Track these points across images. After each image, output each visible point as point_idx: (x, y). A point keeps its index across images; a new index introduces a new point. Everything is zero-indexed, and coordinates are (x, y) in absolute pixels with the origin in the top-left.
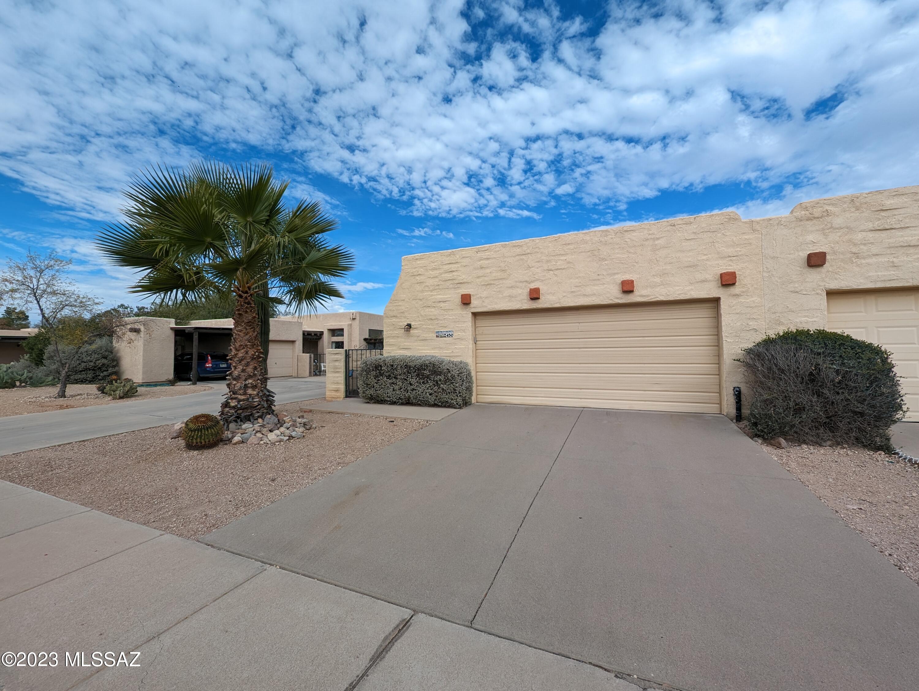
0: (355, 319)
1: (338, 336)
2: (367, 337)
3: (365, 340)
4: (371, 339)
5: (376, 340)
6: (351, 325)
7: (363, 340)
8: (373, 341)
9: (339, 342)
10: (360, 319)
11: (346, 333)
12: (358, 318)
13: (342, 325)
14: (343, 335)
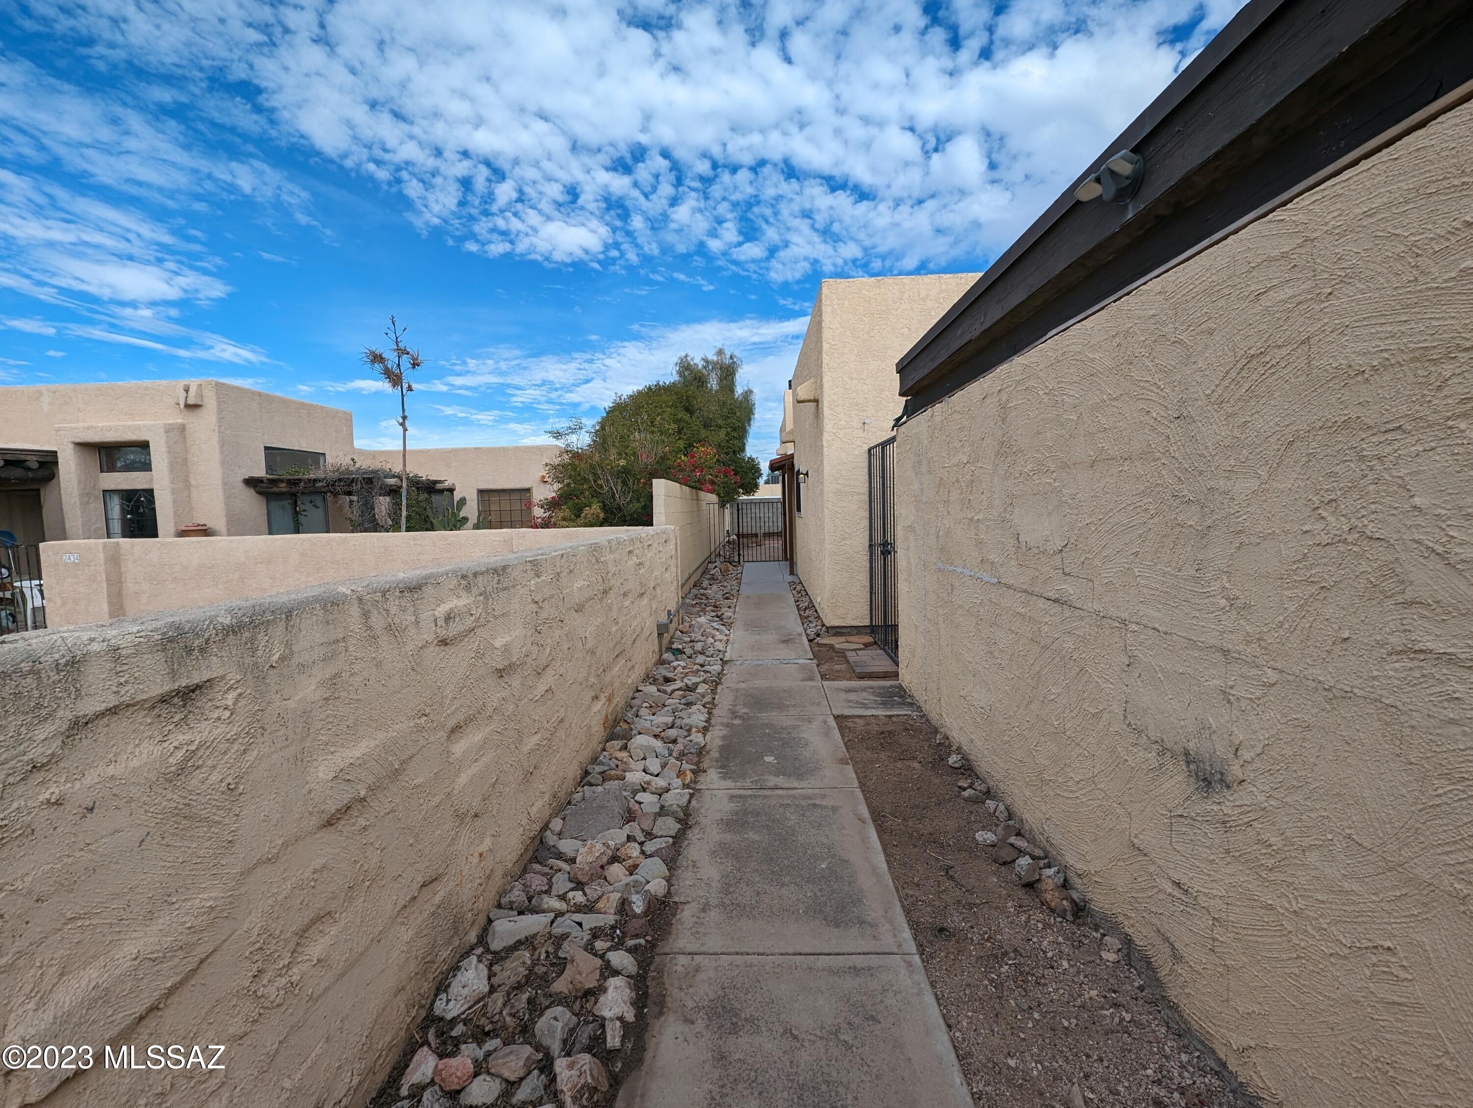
0: (197, 406)
1: (130, 467)
2: (260, 471)
3: (251, 482)
4: (273, 482)
5: (295, 483)
6: (182, 428)
7: (241, 486)
8: (283, 487)
9: (134, 492)
10: (220, 410)
11: (159, 456)
12: (211, 402)
13: (139, 428)
14: (147, 467)
